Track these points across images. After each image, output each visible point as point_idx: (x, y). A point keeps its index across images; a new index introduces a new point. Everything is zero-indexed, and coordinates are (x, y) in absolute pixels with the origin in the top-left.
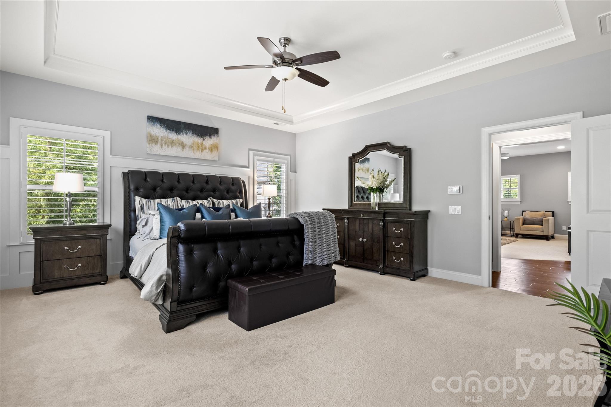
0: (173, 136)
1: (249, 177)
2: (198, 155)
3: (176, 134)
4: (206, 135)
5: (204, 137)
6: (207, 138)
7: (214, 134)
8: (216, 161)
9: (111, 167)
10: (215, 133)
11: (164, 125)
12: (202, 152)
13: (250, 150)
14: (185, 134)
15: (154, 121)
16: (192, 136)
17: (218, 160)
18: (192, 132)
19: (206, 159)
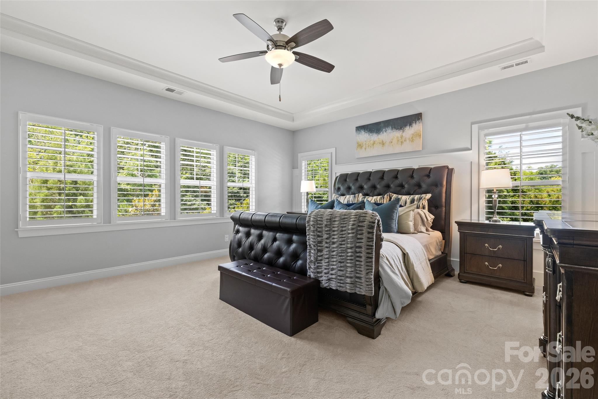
0: (375, 137)
1: (471, 162)
2: (398, 149)
3: (377, 134)
4: (406, 126)
5: (404, 128)
6: (408, 127)
7: (415, 121)
8: (420, 151)
9: (336, 173)
10: (417, 120)
11: (367, 130)
12: (401, 145)
13: (473, 123)
14: (384, 132)
15: (360, 129)
16: (391, 132)
17: (421, 150)
18: (392, 127)
19: (407, 151)
